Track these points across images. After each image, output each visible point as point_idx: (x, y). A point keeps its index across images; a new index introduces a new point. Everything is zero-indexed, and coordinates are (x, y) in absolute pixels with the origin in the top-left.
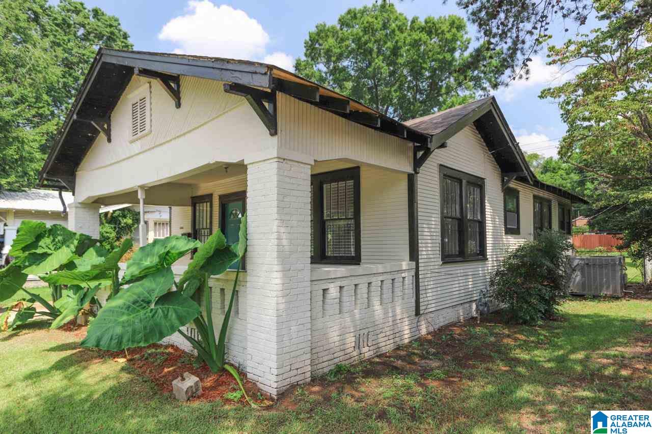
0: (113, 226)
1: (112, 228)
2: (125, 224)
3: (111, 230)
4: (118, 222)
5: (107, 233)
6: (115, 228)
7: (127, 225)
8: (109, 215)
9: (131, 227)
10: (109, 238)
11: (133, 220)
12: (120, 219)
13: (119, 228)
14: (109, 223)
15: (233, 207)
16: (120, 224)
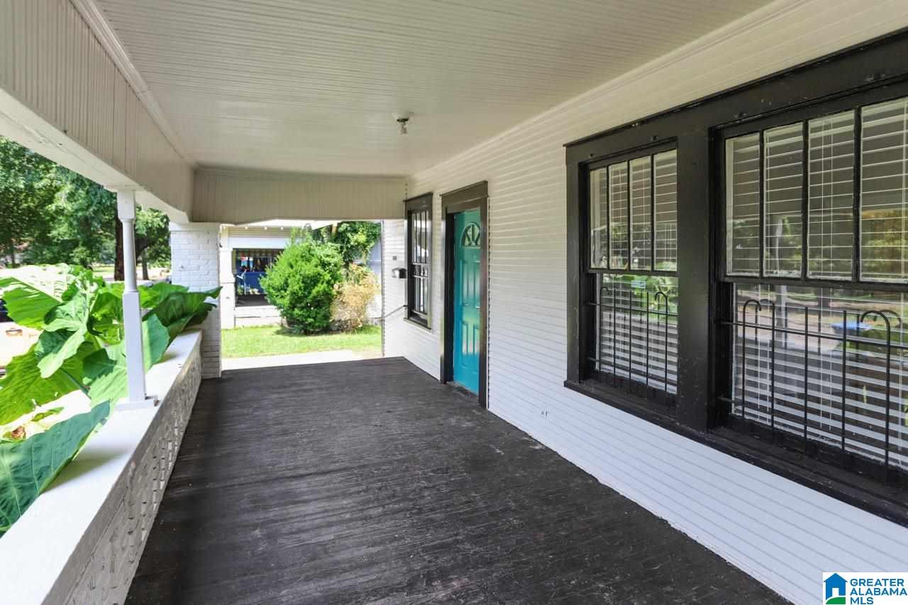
0: (338, 245)
1: (337, 249)
2: (356, 241)
3: (335, 253)
4: (346, 240)
5: (328, 256)
6: (342, 248)
7: (359, 244)
8: (334, 230)
9: (365, 247)
10: (330, 264)
11: (368, 236)
12: (349, 235)
13: (347, 248)
14: (335, 241)
15: (470, 218)
16: (348, 242)
